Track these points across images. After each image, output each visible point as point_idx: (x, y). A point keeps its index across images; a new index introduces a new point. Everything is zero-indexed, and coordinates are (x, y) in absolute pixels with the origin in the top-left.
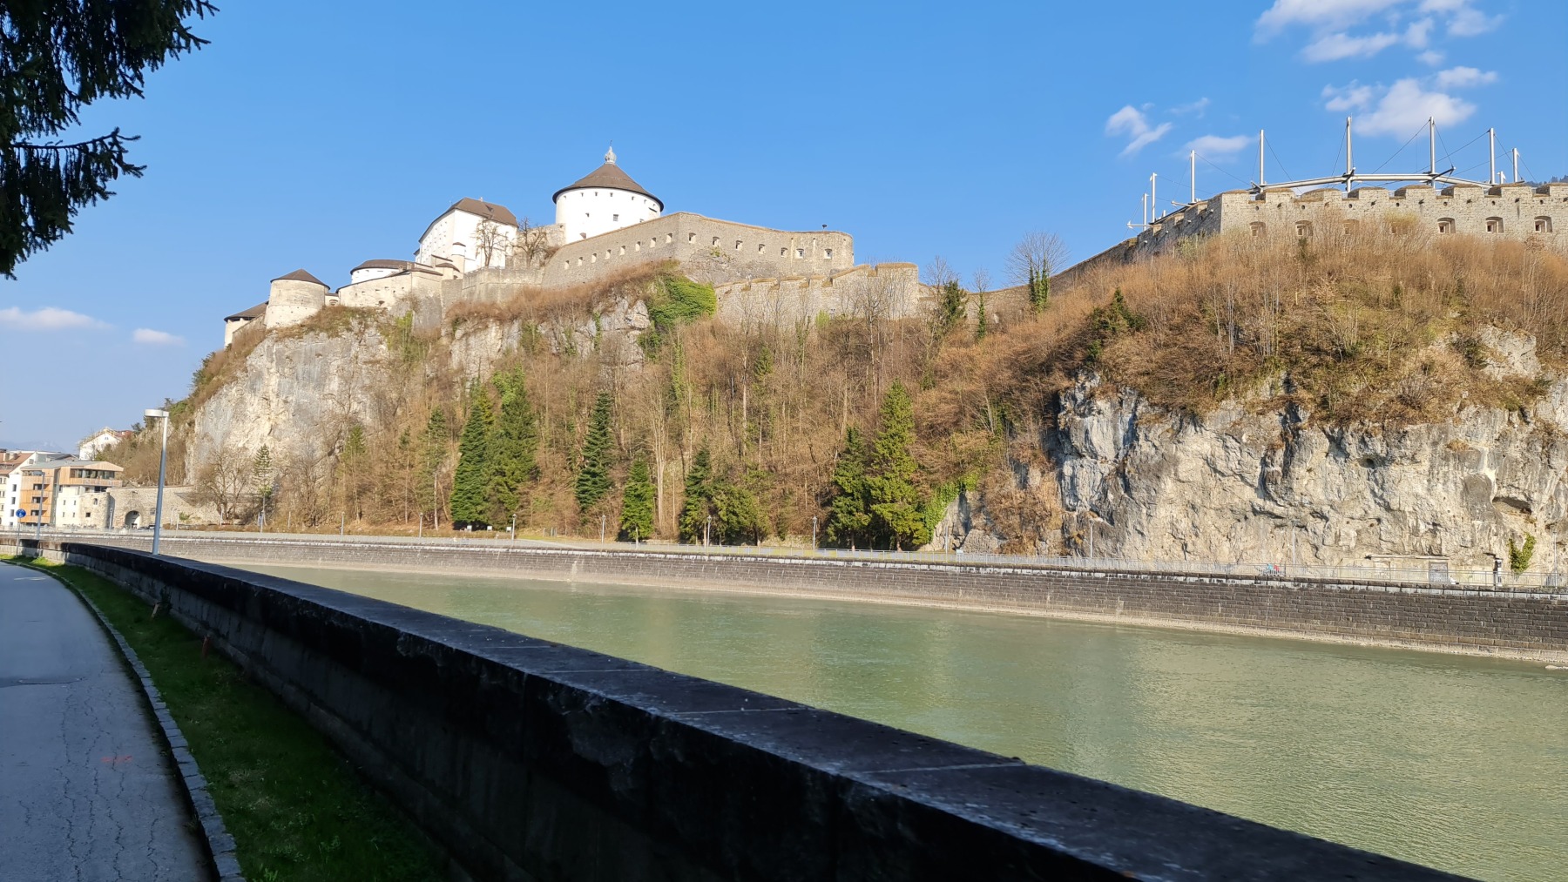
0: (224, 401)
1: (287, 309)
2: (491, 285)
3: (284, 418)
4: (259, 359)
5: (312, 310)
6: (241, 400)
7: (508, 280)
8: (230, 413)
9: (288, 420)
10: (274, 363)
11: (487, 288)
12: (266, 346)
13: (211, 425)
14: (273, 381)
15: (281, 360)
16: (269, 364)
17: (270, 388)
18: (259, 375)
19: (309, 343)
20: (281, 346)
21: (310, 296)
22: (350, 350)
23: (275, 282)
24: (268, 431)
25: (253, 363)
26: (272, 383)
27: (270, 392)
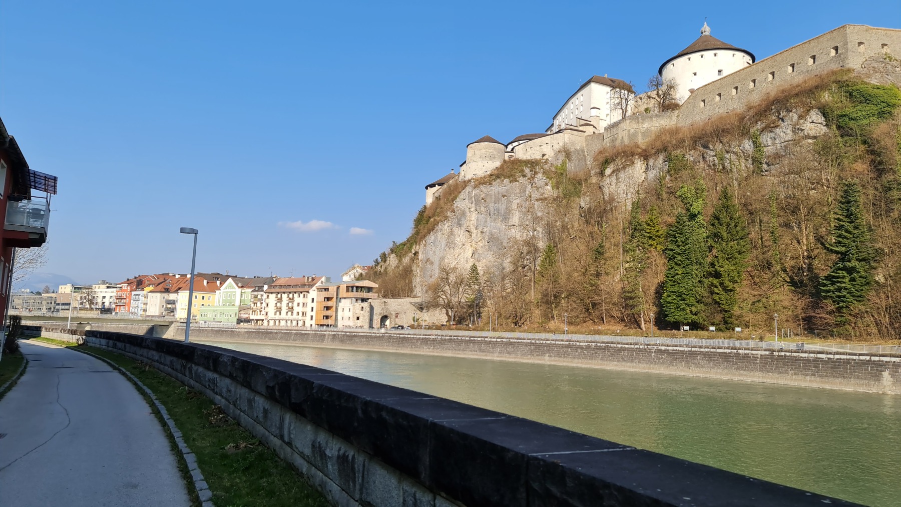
0: (440, 234)
1: (480, 164)
2: (632, 131)
3: (481, 245)
4: (462, 202)
5: (497, 164)
6: (451, 233)
7: (646, 124)
8: (444, 243)
9: (485, 246)
10: (474, 203)
11: (629, 134)
12: (467, 192)
13: (431, 253)
14: (473, 218)
15: (479, 201)
16: (470, 205)
17: (472, 223)
18: (463, 214)
19: (497, 188)
20: (478, 191)
21: (496, 153)
22: (525, 191)
23: (471, 145)
24: (471, 256)
25: (459, 205)
26: (472, 219)
27: (472, 225)
